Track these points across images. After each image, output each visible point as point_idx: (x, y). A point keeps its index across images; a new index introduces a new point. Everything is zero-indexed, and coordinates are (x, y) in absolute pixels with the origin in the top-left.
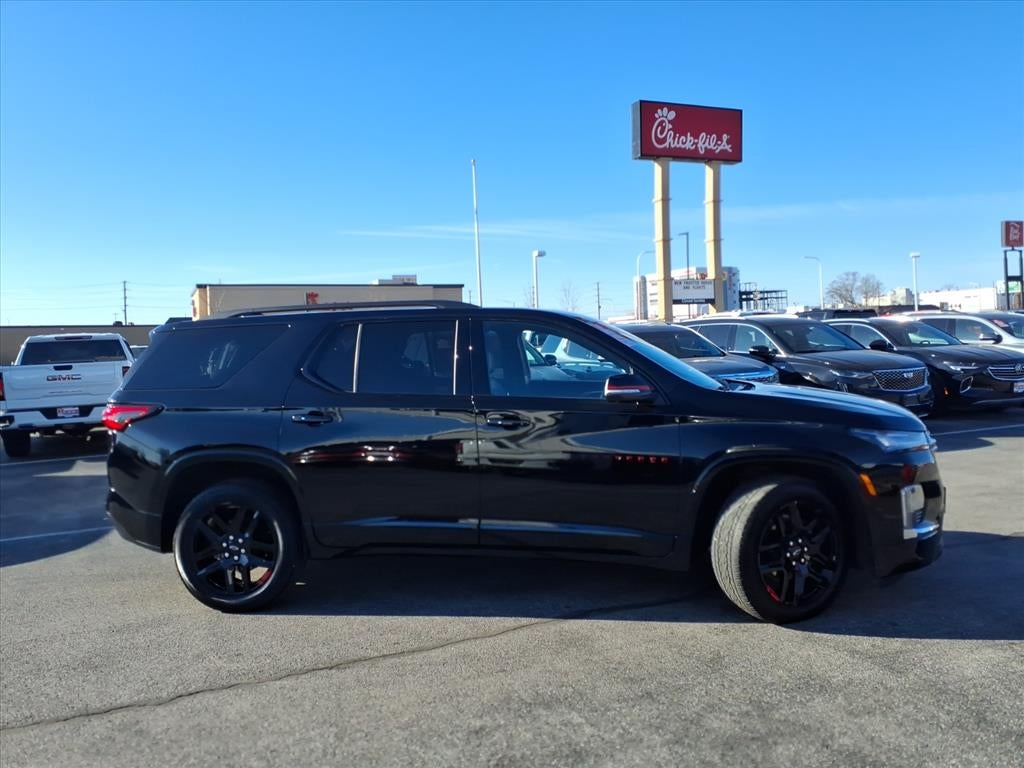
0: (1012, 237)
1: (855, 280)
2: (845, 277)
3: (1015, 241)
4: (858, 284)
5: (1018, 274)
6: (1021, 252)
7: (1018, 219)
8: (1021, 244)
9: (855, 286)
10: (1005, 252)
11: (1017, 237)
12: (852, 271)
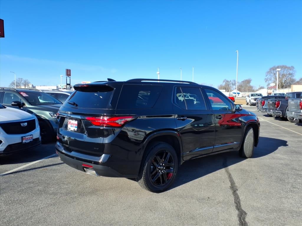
0: (68, 74)
1: (22, 80)
2: (18, 79)
3: (69, 75)
4: (23, 82)
5: (69, 83)
6: (70, 77)
7: (69, 69)
8: (70, 76)
9: (22, 83)
10: (67, 77)
11: (69, 74)
12: (21, 78)
